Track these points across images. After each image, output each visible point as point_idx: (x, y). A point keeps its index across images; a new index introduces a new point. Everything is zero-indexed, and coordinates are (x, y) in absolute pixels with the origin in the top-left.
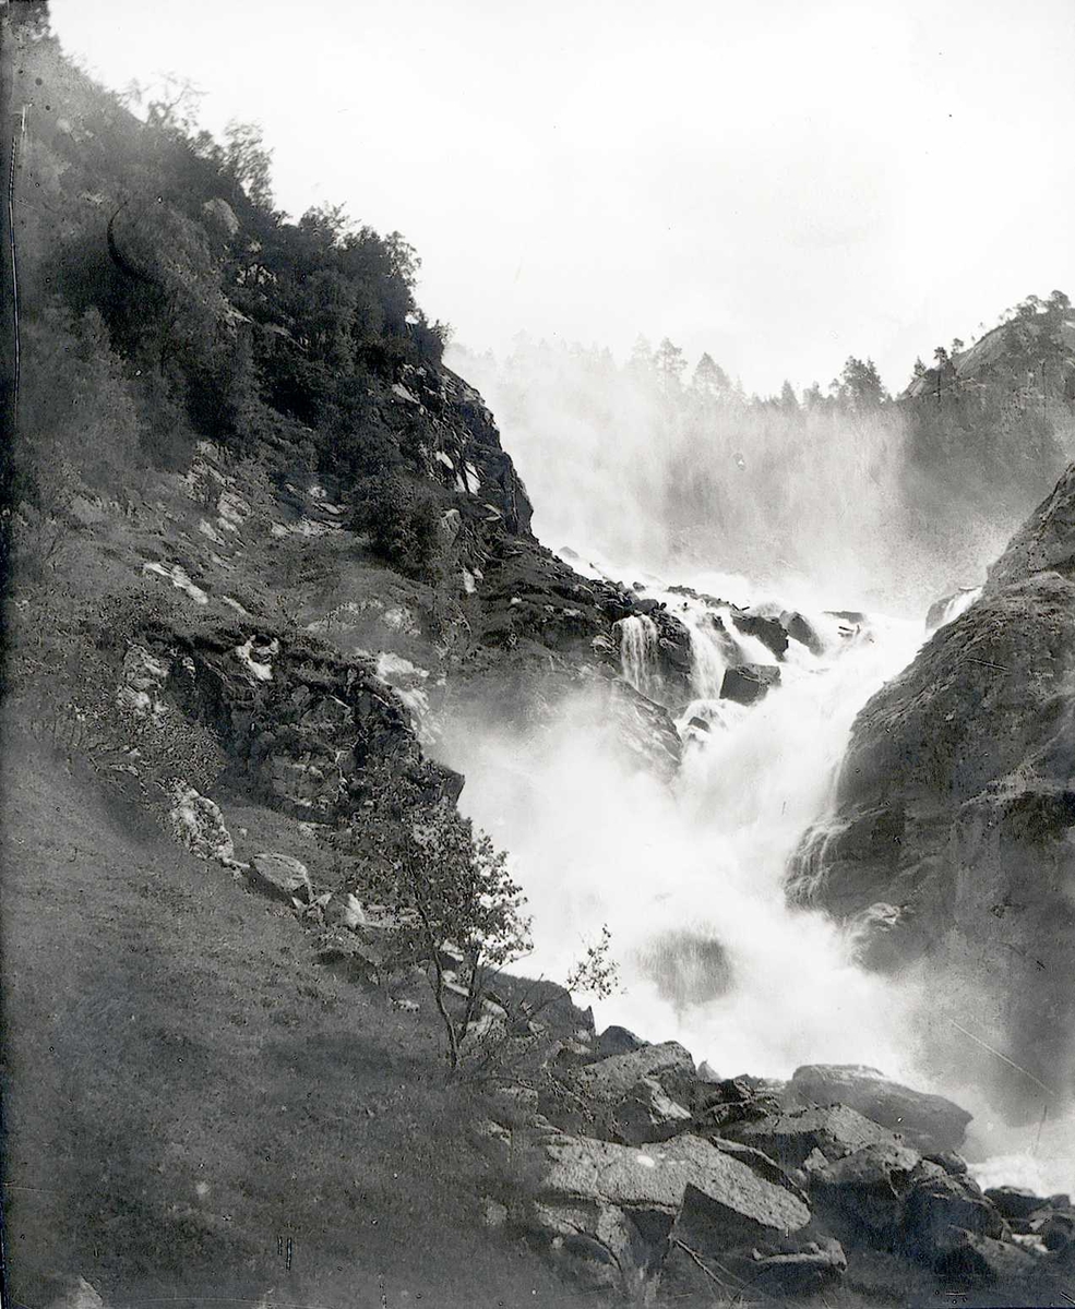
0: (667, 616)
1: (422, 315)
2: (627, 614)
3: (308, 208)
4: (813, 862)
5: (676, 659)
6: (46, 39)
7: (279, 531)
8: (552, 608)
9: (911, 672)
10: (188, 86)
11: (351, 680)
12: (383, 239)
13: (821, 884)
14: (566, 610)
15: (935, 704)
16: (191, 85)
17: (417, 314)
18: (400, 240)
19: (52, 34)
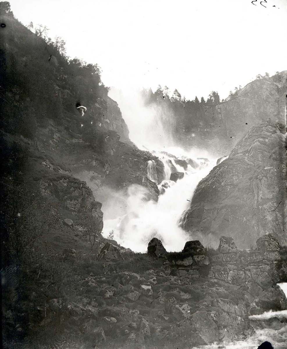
0: (158, 160)
1: (103, 83)
2: (149, 160)
3: (75, 57)
4: (185, 218)
5: (160, 170)
6: (9, 12)
7: (68, 142)
8: (131, 159)
9: (208, 176)
10: (45, 28)
11: (81, 186)
12: (93, 65)
13: (186, 223)
14: (134, 159)
15: (211, 184)
16: (46, 28)
17: (102, 83)
18: (97, 65)
19: (11, 11)
